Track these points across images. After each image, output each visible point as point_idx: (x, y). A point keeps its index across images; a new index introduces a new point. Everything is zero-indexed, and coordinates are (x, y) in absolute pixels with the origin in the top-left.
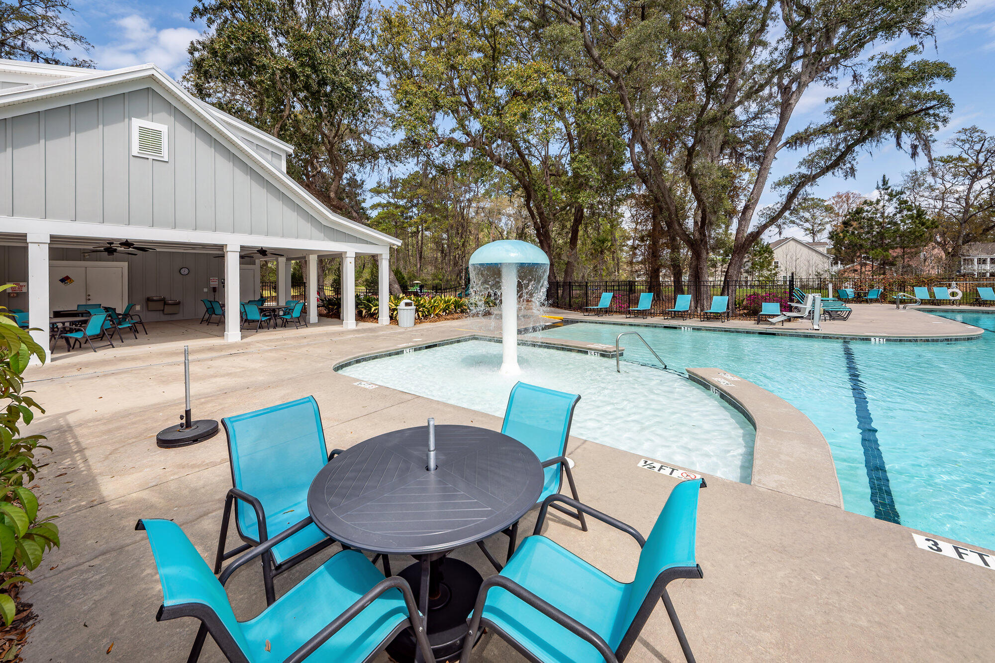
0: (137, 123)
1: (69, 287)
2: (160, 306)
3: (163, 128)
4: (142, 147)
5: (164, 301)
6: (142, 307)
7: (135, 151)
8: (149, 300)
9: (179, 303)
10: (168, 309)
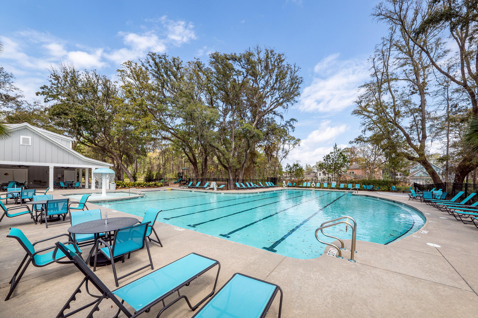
0: (22, 137)
1: (7, 176)
2: (39, 183)
3: (30, 138)
4: (23, 142)
5: (40, 181)
6: (33, 183)
7: (21, 143)
8: (35, 181)
9: (46, 182)
10: (42, 184)
